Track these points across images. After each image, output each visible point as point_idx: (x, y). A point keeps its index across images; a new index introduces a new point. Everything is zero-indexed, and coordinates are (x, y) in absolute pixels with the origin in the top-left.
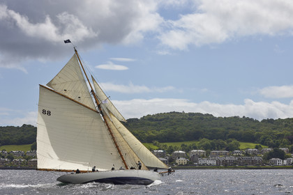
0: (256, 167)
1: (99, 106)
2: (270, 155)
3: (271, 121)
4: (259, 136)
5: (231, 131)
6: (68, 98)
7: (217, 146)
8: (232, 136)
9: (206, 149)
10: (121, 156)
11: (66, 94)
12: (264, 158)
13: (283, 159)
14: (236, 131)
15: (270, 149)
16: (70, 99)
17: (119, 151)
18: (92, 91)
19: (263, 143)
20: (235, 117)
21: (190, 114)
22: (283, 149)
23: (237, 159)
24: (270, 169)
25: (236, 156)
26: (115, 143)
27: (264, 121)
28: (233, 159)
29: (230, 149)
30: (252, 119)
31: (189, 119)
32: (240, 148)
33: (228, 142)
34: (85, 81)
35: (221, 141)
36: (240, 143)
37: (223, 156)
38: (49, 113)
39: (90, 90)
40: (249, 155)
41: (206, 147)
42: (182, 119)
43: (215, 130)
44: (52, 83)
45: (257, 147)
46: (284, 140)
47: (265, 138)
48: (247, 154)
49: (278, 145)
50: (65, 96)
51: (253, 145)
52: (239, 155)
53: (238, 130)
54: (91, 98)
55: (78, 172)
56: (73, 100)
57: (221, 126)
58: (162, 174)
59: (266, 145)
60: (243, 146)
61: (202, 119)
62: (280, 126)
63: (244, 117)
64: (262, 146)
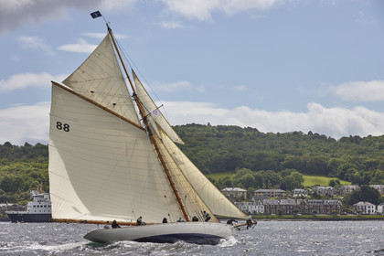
0: (330, 216)
1: (145, 119)
2: (355, 197)
3: (356, 140)
4: (335, 164)
5: (289, 157)
6: (96, 104)
7: (266, 182)
8: (290, 165)
9: (246, 187)
10: (178, 199)
11: (93, 99)
12: (344, 203)
13: (377, 204)
14: (297, 157)
15: (354, 187)
16: (100, 106)
17: (175, 192)
18: (134, 95)
19: (342, 177)
20: (295, 133)
21: (220, 128)
22: (376, 187)
23: (299, 203)
24: (354, 220)
25: (298, 198)
26: (169, 178)
27: (344, 139)
28: (293, 202)
29: (288, 186)
30: (323, 137)
31: (218, 136)
32: (305, 184)
33: (283, 175)
34: (123, 79)
35: (273, 174)
36: (304, 177)
37: (275, 197)
38: (67, 128)
39: (131, 92)
40: (319, 197)
41: (247, 184)
42: (207, 136)
43: (262, 155)
44: (72, 79)
45: (332, 184)
46: (378, 171)
47: (345, 169)
48: (315, 196)
49: (368, 180)
50: (91, 102)
51: (327, 180)
52: (302, 198)
53: (301, 154)
54: (134, 106)
55: (115, 225)
56: (104, 108)
57: (272, 147)
58: (238, 228)
59: (347, 180)
60: (308, 181)
61: (240, 135)
62: (370, 148)
63: (310, 133)
64: (342, 182)
